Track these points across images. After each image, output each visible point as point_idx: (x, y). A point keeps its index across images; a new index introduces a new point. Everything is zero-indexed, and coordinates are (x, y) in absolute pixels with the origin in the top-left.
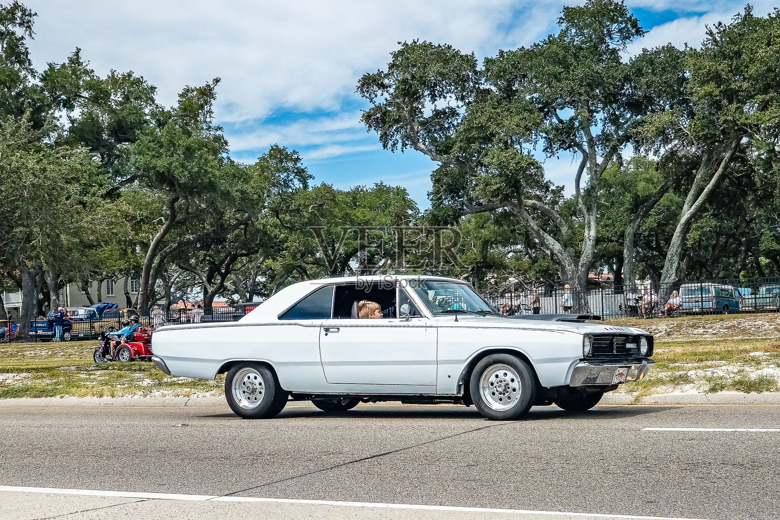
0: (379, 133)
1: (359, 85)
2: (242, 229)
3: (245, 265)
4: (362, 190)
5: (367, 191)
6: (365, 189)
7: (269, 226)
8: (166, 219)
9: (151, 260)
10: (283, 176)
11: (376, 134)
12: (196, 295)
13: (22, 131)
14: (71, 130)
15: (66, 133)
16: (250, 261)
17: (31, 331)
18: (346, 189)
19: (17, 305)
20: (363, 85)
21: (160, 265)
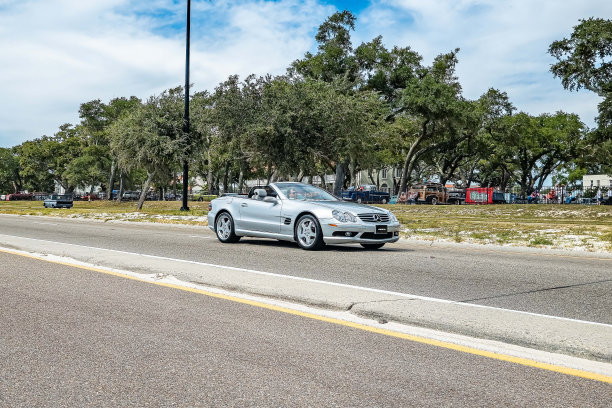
0: (562, 78)
1: (550, 48)
2: (466, 140)
3: (466, 162)
4: (547, 116)
5: (551, 116)
6: (549, 115)
7: (484, 139)
8: (421, 134)
9: (410, 158)
10: (496, 107)
12: (435, 180)
13: (343, 83)
14: (369, 82)
15: (366, 83)
16: (470, 160)
19: (331, 182)
20: (552, 49)
21: (415, 161)
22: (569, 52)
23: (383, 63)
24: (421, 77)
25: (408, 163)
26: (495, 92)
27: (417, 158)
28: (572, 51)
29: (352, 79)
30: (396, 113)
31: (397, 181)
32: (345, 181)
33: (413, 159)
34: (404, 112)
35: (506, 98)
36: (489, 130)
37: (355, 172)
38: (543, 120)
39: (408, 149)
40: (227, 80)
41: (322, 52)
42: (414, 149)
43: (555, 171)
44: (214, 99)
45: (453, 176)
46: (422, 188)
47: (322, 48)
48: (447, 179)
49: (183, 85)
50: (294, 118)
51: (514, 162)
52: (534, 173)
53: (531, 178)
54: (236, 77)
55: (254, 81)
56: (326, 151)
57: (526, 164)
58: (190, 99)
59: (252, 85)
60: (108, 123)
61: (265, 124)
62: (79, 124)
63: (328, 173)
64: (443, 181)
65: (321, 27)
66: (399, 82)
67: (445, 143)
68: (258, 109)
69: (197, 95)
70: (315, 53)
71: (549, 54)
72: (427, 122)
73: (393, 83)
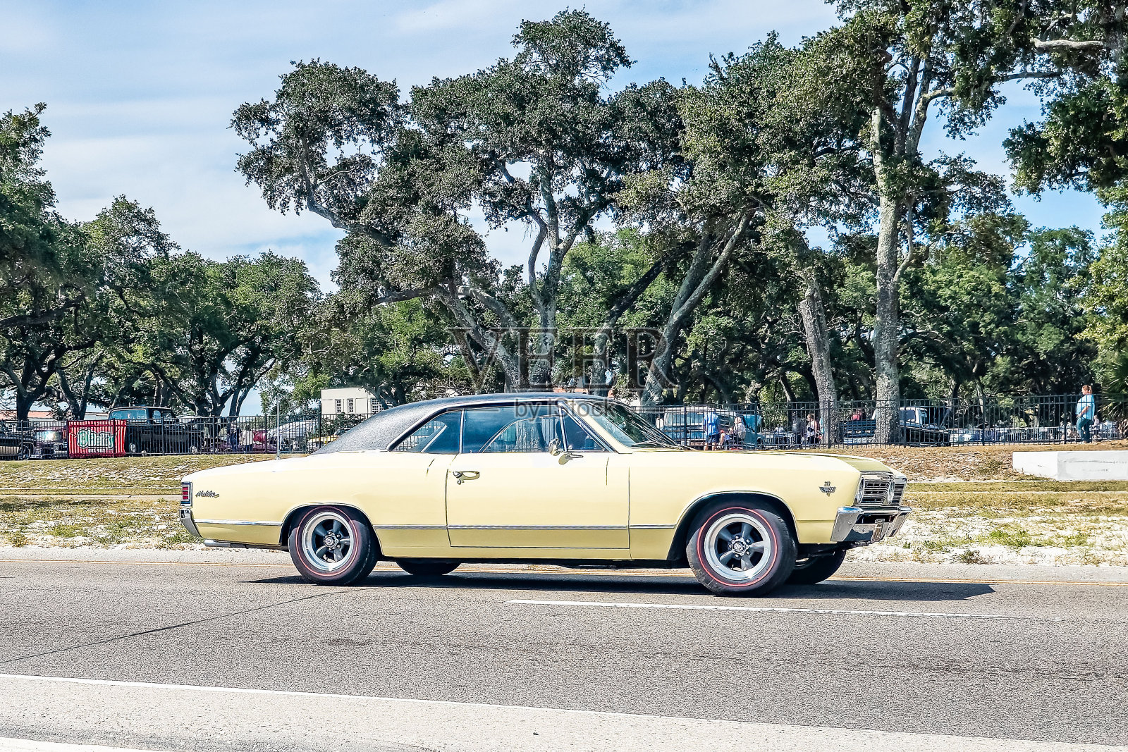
0: (263, 186)
2: (71, 312)
4: (244, 262)
6: (247, 260)
7: (110, 309)
10: (134, 240)
16: (84, 357)
20: (239, 120)
22: (273, 130)
26: (129, 207)
38: (233, 273)
43: (264, 380)
51: (177, 361)
52: (221, 386)
71: (235, 132)
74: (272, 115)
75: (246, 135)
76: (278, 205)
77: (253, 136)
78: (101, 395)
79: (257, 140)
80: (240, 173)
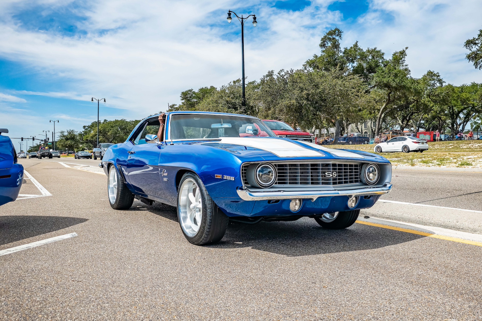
0: (474, 62)
1: (465, 44)
2: (415, 103)
3: (416, 116)
4: (465, 86)
5: (467, 86)
6: (466, 85)
7: (426, 101)
8: (387, 101)
9: (381, 116)
10: (433, 82)
11: (472, 63)
12: (397, 128)
13: (337, 71)
14: (353, 70)
15: (351, 71)
16: (418, 115)
17: (339, 141)
18: (459, 86)
19: (333, 132)
20: (467, 44)
21: (384, 117)
22: (477, 46)
23: (362, 59)
24: (385, 66)
25: (380, 118)
26: (432, 73)
27: (385, 115)
28: (479, 45)
29: (342, 69)
30: (371, 88)
31: (374, 130)
32: (341, 131)
33: (383, 116)
34: (376, 87)
35: (439, 76)
36: (429, 96)
37: (347, 125)
38: (463, 89)
39: (379, 110)
40: (267, 73)
41: (323, 54)
42: (383, 110)
43: (472, 119)
44: (260, 85)
45: (408, 125)
46: (389, 133)
47: (323, 52)
48: (405, 127)
49: (241, 78)
50: (308, 95)
51: (446, 115)
52: (458, 121)
53: (457, 124)
54: (272, 72)
55: (283, 73)
56: (329, 114)
57: (454, 116)
58: (246, 86)
59: (283, 76)
60: (197, 103)
61: (290, 99)
62: (181, 104)
63: (331, 127)
64: (402, 128)
65: (322, 39)
66: (371, 70)
67: (402, 105)
68: (286, 90)
69: (250, 83)
70: (319, 55)
71: (465, 48)
72: (390, 93)
73: (368, 70)
74: (477, 42)
75: (469, 48)
76: (478, 67)
77: (471, 48)
78: (422, 126)
79: (472, 49)
80: (467, 59)
